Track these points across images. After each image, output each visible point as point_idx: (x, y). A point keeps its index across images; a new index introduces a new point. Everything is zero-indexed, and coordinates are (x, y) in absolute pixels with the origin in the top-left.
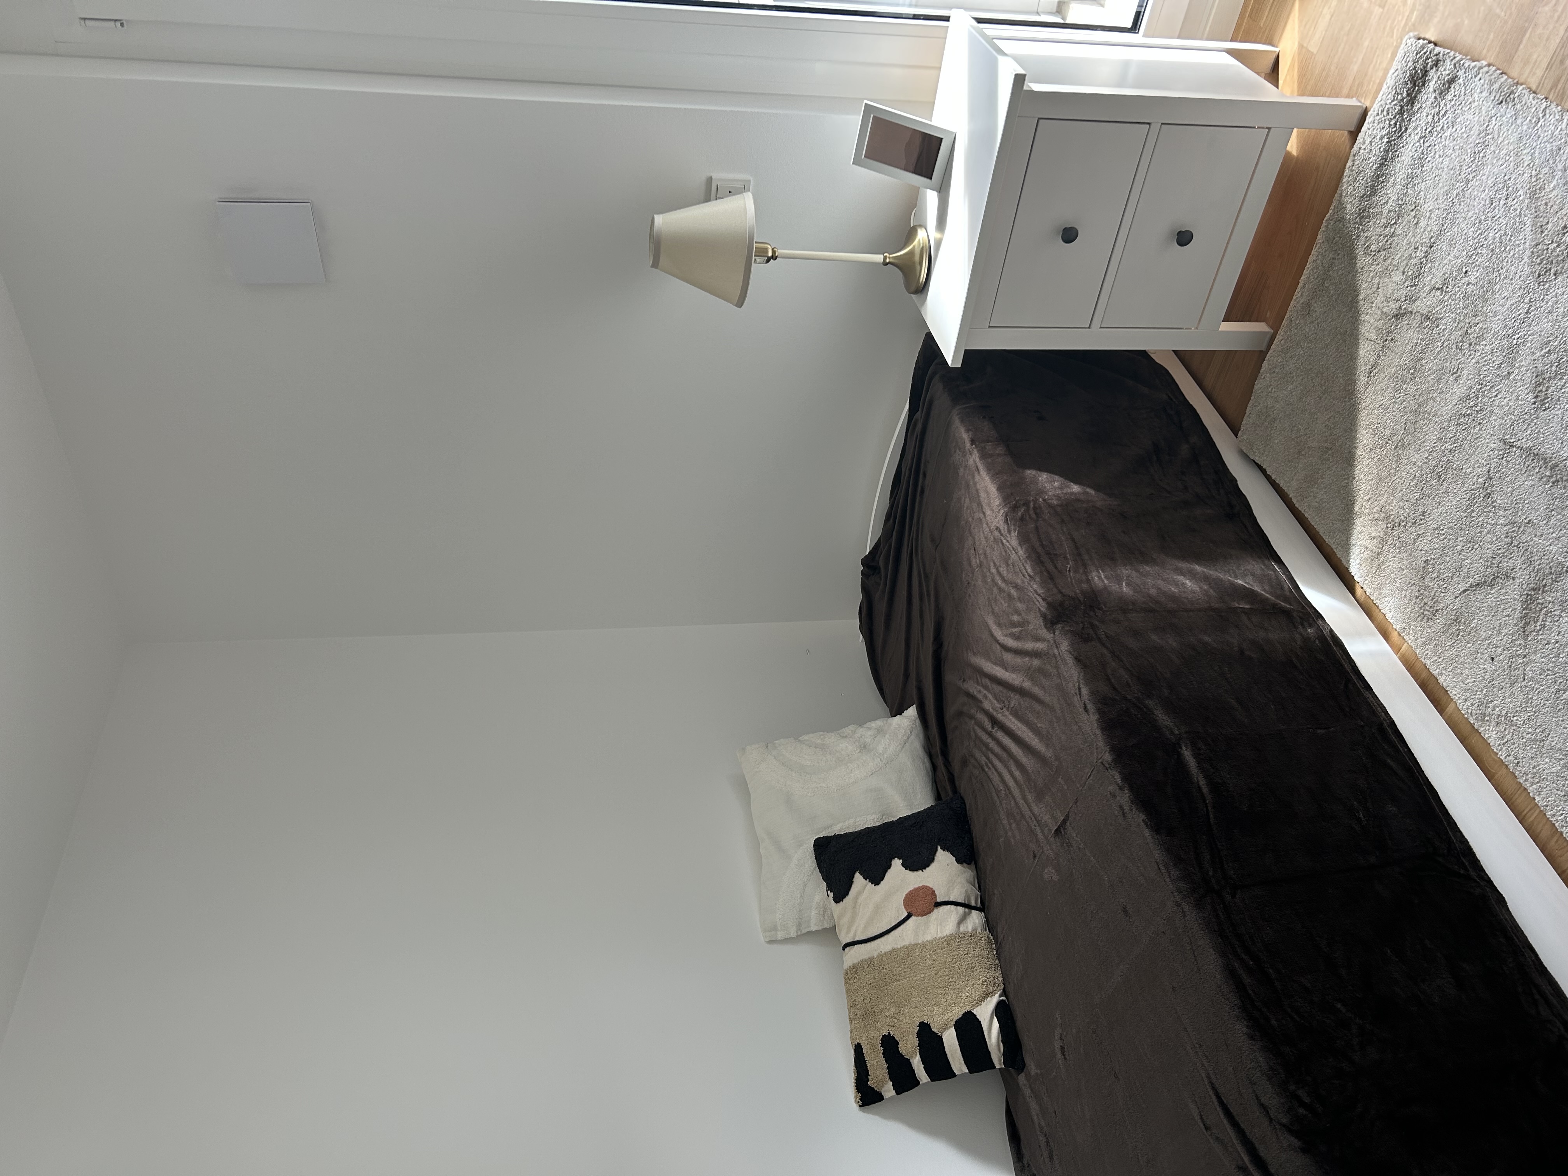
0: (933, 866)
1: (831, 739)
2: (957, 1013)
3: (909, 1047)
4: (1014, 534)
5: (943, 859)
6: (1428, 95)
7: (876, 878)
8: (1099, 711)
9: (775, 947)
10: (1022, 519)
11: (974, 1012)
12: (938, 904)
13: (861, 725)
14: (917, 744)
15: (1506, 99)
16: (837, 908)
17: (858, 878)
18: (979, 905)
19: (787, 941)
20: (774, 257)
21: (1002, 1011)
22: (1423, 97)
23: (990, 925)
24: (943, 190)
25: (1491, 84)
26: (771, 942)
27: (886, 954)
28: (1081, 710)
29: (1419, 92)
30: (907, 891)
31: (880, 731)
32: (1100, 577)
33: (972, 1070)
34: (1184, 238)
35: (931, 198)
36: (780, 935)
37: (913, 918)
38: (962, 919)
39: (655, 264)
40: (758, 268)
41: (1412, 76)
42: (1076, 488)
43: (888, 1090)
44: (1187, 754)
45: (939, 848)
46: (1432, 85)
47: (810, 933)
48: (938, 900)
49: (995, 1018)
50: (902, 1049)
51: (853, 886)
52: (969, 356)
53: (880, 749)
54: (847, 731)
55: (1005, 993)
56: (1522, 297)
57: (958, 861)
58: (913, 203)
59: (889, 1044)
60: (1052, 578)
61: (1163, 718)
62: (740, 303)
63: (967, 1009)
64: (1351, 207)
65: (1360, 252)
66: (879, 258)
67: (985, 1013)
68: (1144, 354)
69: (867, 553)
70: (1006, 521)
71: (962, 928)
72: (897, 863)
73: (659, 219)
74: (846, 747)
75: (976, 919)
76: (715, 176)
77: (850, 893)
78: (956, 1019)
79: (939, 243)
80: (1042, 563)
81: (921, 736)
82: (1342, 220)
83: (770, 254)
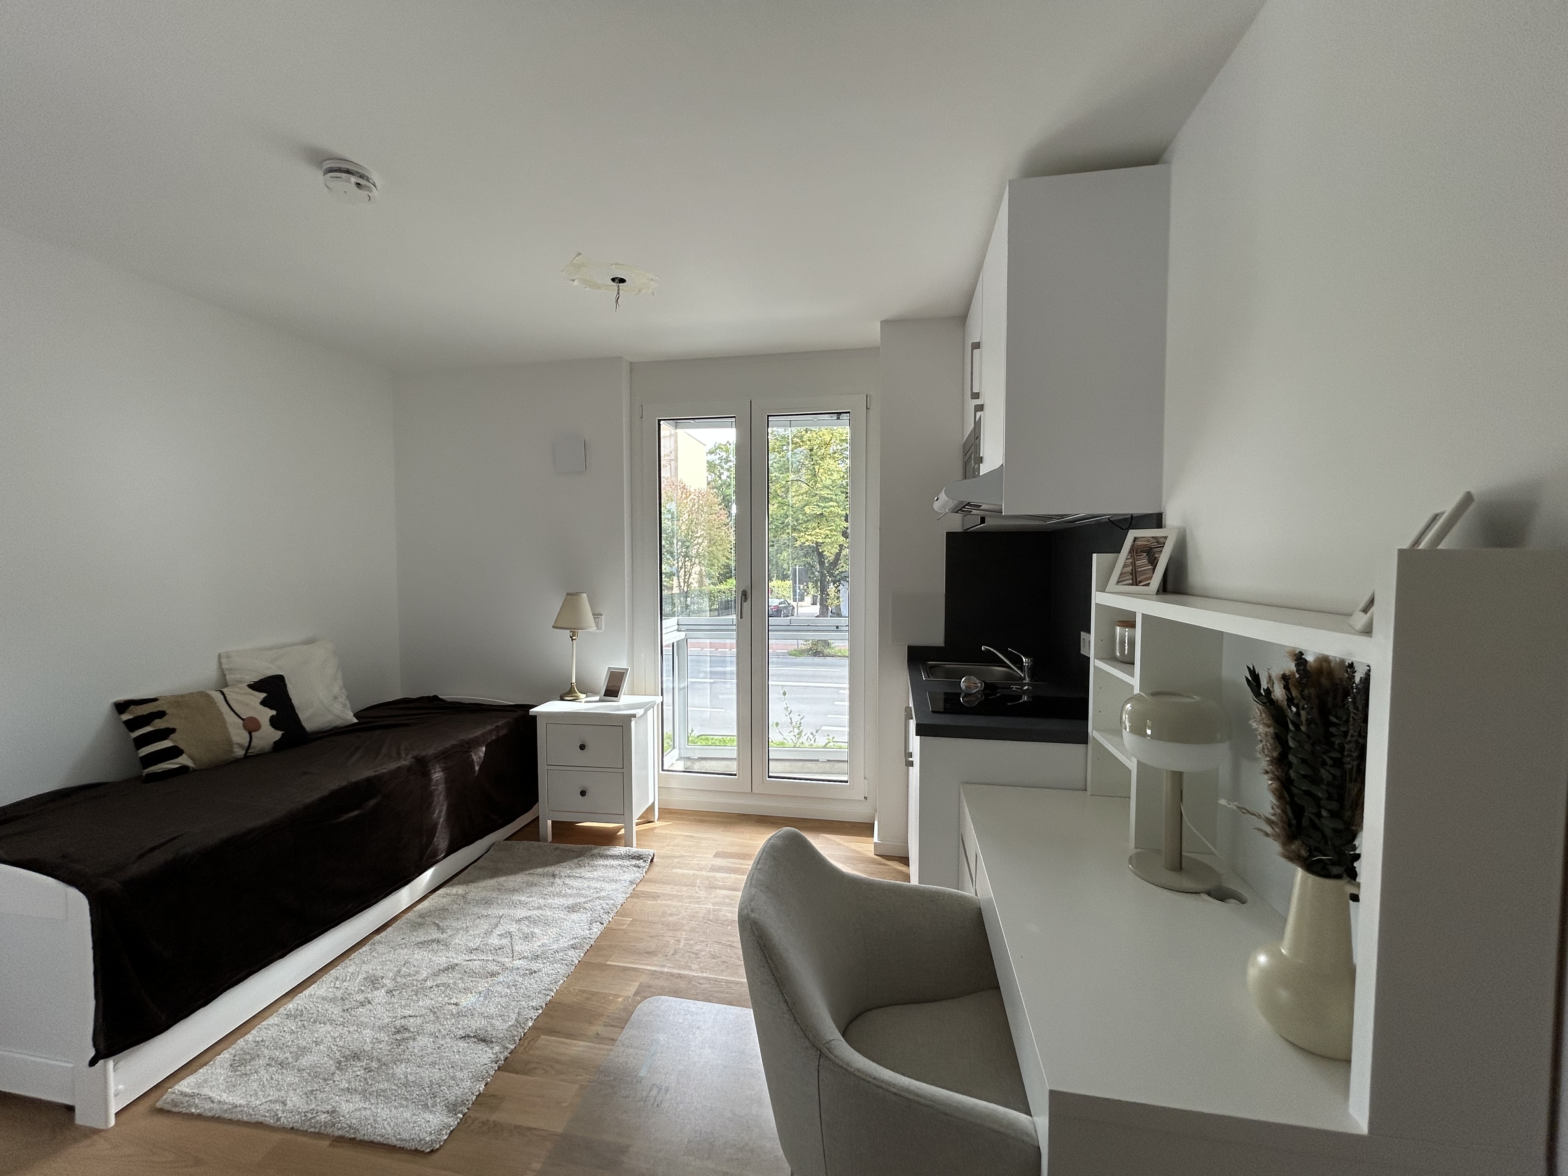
0: (273, 729)
1: (340, 682)
2: (182, 746)
3: (159, 724)
4: (456, 743)
5: (277, 735)
6: (634, 862)
7: (264, 703)
8: (375, 776)
9: (217, 657)
10: (463, 746)
11: (184, 755)
12: (250, 733)
13: (347, 697)
14: (338, 723)
15: (631, 882)
16: (244, 685)
17: (264, 695)
18: (248, 755)
19: (220, 663)
20: (572, 640)
21: (184, 769)
22: (634, 861)
23: (237, 761)
24: (600, 701)
25: (637, 878)
26: (220, 656)
27: (219, 710)
28: (375, 770)
29: (636, 859)
30: (256, 717)
31: (345, 706)
32: (437, 777)
33: (142, 758)
34: (583, 793)
35: (597, 698)
36: (224, 660)
37: (242, 721)
38: (241, 746)
39: (568, 594)
40: (568, 633)
41: (641, 855)
42: (477, 768)
43: (126, 717)
44: (356, 813)
45: (283, 732)
46: (637, 862)
47: (225, 675)
48: (253, 733)
49: (179, 766)
50: (157, 721)
51: (259, 693)
52: (534, 718)
53: (336, 706)
54: (344, 691)
55: (194, 770)
56: (560, 905)
57: (275, 742)
58: (595, 693)
59: (161, 714)
60: (436, 758)
61: (372, 802)
62: (554, 627)
63: (185, 750)
64: (596, 851)
65: (579, 859)
66: (574, 681)
67: (184, 760)
68: (537, 801)
69: (440, 697)
70: (461, 740)
71: (235, 746)
72: (274, 713)
73: (585, 595)
74: (336, 689)
75: (240, 753)
76: (603, 617)
77: (254, 692)
78: (179, 745)
79: (581, 702)
80: (442, 754)
81: (343, 725)
82: (591, 849)
83: (574, 638)
